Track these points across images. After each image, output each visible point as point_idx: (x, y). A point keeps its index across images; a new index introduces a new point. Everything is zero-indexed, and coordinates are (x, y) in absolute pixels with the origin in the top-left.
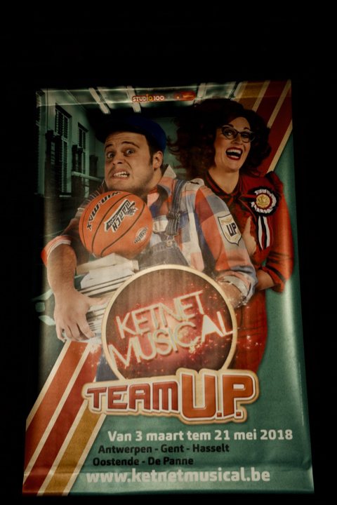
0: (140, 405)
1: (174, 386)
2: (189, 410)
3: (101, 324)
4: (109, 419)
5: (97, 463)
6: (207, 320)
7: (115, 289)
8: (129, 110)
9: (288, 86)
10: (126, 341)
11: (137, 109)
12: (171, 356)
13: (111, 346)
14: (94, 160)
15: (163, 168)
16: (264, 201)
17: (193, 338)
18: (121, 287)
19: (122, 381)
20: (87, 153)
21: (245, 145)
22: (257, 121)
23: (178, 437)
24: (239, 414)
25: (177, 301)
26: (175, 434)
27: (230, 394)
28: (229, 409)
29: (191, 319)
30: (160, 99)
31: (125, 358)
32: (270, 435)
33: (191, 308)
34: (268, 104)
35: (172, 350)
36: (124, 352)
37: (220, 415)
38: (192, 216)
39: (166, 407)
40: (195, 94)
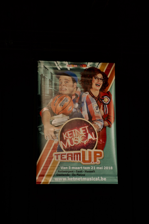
0: (70, 159)
1: (80, 154)
2: (84, 161)
3: (58, 135)
4: (61, 163)
5: (58, 175)
6: (89, 135)
7: (62, 125)
8: (67, 69)
9: (114, 65)
10: (66, 141)
11: (69, 69)
12: (79, 145)
13: (61, 142)
14: (56, 85)
15: (77, 88)
16: (106, 100)
17: (85, 140)
18: (64, 124)
19: (65, 152)
20: (54, 82)
21: (101, 82)
22: (105, 75)
23: (81, 168)
24: (98, 162)
25: (81, 129)
26: (80, 168)
27: (95, 156)
28: (95, 161)
29: (84, 134)
30: (76, 66)
31: (66, 145)
32: (106, 168)
33: (85, 131)
34: (108, 70)
35: (79, 143)
36: (65, 144)
37: (93, 162)
38: (85, 103)
39: (77, 160)
40: (86, 66)
